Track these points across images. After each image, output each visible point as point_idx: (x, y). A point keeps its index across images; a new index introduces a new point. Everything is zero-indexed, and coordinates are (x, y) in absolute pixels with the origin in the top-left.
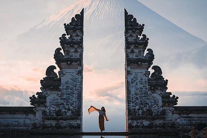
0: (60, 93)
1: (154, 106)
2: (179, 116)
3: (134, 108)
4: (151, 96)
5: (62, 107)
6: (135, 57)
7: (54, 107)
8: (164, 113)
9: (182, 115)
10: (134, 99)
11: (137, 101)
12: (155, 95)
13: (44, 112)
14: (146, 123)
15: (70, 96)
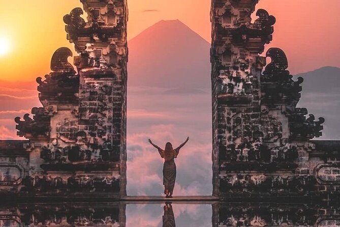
0: (77, 108)
1: (272, 140)
2: (321, 163)
3: (232, 143)
4: (267, 116)
5: (80, 141)
6: (232, 27)
7: (67, 141)
8: (293, 154)
9: (329, 161)
10: (232, 122)
11: (239, 127)
12: (275, 114)
13: (45, 153)
14: (257, 178)
15: (99, 115)
